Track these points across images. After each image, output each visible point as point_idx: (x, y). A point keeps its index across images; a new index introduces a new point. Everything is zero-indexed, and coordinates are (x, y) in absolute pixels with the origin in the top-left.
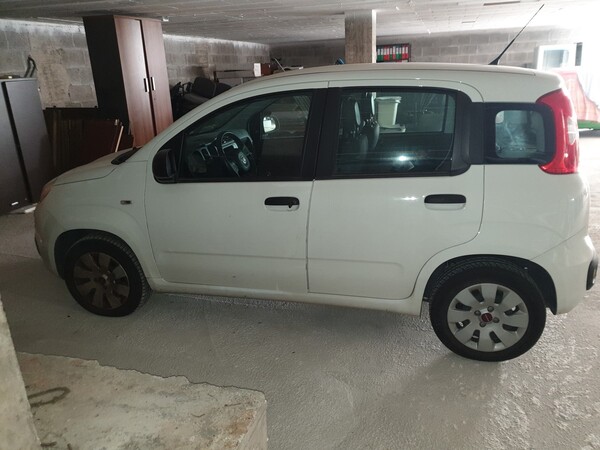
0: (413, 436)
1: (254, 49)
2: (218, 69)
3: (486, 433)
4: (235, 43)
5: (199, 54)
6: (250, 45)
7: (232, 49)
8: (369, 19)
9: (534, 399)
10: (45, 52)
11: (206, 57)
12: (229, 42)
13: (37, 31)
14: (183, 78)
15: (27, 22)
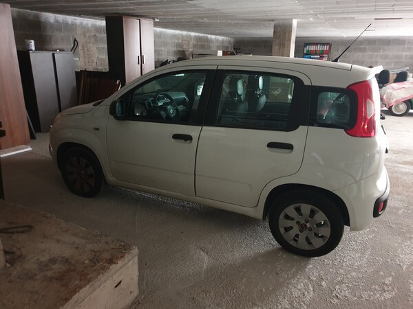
0: (235, 291)
1: (223, 41)
2: (195, 53)
3: (282, 297)
4: (209, 36)
5: (184, 42)
6: (220, 38)
7: (207, 40)
8: (291, 26)
9: (323, 283)
10: (85, 36)
11: (188, 44)
12: (205, 35)
13: (81, 23)
14: (171, 57)
15: (76, 18)
